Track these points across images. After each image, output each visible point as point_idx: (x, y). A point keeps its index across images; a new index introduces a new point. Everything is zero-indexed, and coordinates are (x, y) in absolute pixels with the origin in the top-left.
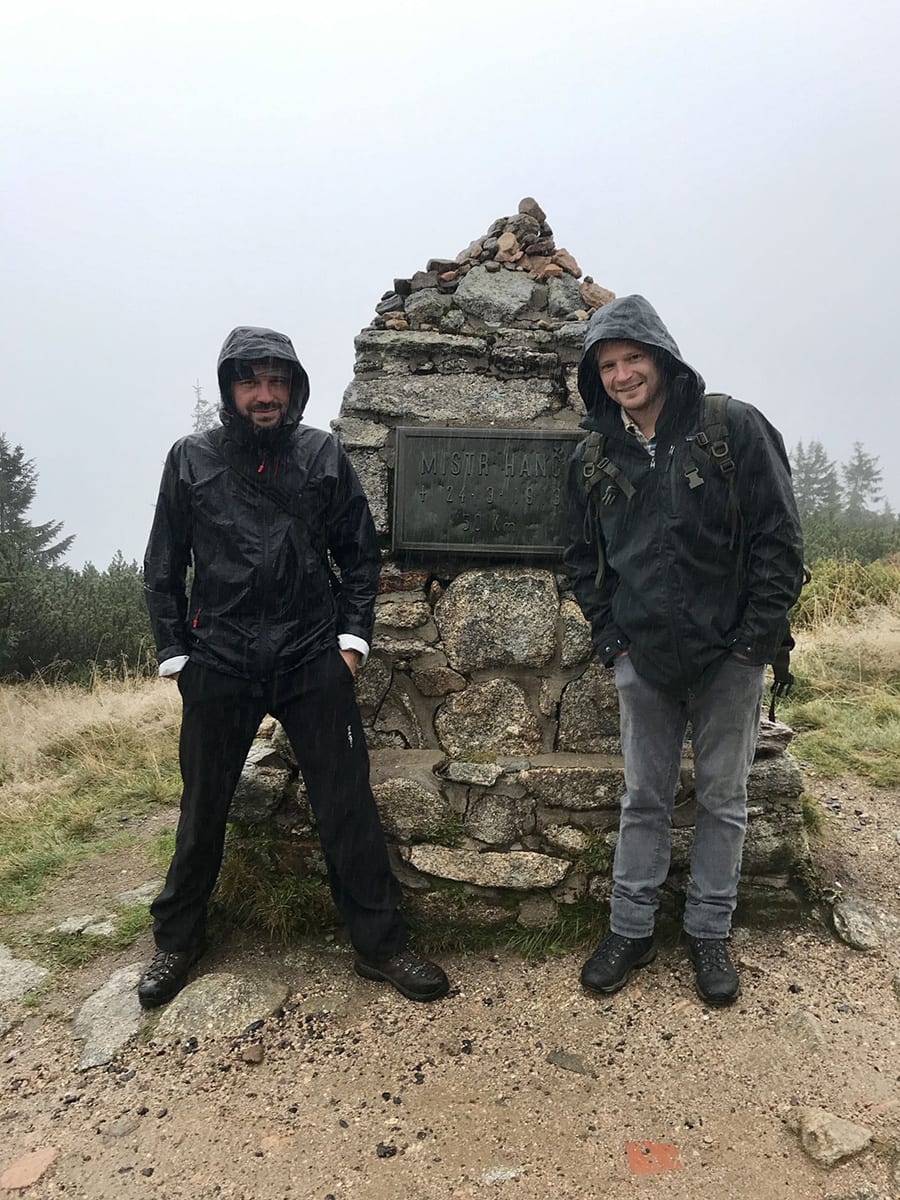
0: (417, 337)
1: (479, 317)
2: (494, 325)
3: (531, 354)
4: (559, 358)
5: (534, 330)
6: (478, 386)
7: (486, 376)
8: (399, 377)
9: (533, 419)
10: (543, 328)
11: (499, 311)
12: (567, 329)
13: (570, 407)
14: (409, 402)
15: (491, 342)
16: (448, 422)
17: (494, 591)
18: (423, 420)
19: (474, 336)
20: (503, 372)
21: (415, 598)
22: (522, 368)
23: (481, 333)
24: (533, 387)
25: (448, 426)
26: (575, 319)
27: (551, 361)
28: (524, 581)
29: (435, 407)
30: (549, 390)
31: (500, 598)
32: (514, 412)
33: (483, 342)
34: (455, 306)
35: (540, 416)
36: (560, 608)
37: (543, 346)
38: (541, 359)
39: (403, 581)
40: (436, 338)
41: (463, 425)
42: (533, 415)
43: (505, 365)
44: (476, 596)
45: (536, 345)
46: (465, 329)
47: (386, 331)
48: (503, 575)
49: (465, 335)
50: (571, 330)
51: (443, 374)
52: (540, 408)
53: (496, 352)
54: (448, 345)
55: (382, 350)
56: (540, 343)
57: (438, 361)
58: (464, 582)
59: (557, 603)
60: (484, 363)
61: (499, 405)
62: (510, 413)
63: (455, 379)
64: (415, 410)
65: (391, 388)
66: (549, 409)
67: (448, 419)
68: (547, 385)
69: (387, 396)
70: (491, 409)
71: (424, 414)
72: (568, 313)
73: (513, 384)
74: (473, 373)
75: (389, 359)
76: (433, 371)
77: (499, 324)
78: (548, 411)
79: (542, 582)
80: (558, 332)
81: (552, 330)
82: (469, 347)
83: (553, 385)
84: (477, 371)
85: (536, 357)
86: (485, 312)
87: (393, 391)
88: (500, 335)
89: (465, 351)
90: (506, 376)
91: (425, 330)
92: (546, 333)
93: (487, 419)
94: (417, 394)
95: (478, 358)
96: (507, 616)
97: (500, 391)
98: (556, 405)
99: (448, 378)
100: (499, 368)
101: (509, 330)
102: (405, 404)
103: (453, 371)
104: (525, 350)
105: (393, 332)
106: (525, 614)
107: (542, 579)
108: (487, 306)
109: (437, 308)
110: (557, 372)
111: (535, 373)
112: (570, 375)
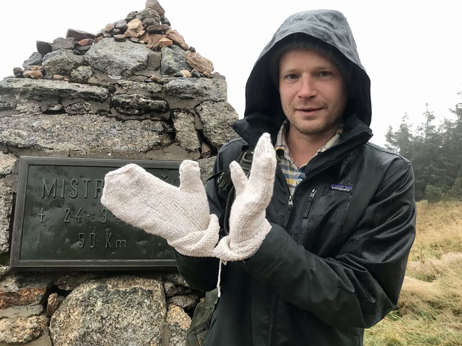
0: (48, 84)
1: (104, 72)
2: (115, 78)
3: (144, 100)
4: (167, 105)
5: (147, 82)
6: (99, 124)
7: (107, 117)
8: (30, 116)
9: (146, 152)
10: (155, 81)
11: (119, 67)
12: (174, 83)
13: (177, 143)
14: (36, 136)
15: (112, 90)
16: (71, 153)
17: (107, 302)
18: (48, 151)
19: (99, 85)
20: (121, 113)
21: (30, 312)
22: (137, 111)
23: (104, 84)
24: (146, 126)
25: (69, 156)
26: (180, 76)
27: (161, 107)
28: (135, 291)
29: (59, 141)
30: (161, 129)
31: (111, 309)
32: (129, 145)
33: (105, 90)
34: (85, 63)
35: (151, 149)
36: (166, 314)
37: (154, 95)
38: (153, 104)
39: (20, 296)
40: (66, 85)
41: (84, 156)
42: (145, 148)
43: (123, 108)
44: (90, 308)
45: (149, 94)
46: (92, 80)
47: (22, 79)
48: (117, 286)
49: (91, 84)
50: (177, 84)
51: (69, 114)
52: (151, 143)
53: (115, 98)
54: (75, 91)
55: (17, 93)
56: (152, 92)
57: (65, 104)
58: (79, 295)
59: (164, 310)
60: (106, 106)
61: (116, 140)
62: (125, 147)
63: (79, 118)
64: (41, 143)
65: (21, 124)
66: (159, 144)
67: (70, 150)
68: (158, 125)
69: (17, 131)
70: (109, 143)
71: (49, 146)
72: (175, 72)
73: (130, 124)
74: (96, 114)
75: (22, 100)
76: (61, 111)
77: (120, 77)
78: (159, 145)
79: (150, 292)
80: (167, 85)
81: (162, 83)
82: (92, 94)
83: (163, 126)
84: (100, 112)
85: (148, 103)
86: (109, 68)
87: (23, 127)
88: (120, 86)
89: (89, 97)
90: (123, 117)
91: (56, 79)
92: (157, 85)
93: (105, 152)
94: (45, 130)
95: (102, 102)
96: (118, 326)
97: (118, 128)
98: (166, 141)
99: (74, 117)
100: (118, 111)
101: (127, 82)
102: (33, 138)
103: (79, 112)
104: (139, 97)
105: (27, 79)
106: (134, 322)
107: (151, 288)
108: (110, 63)
109: (69, 63)
110: (167, 116)
111: (148, 116)
112: (177, 118)
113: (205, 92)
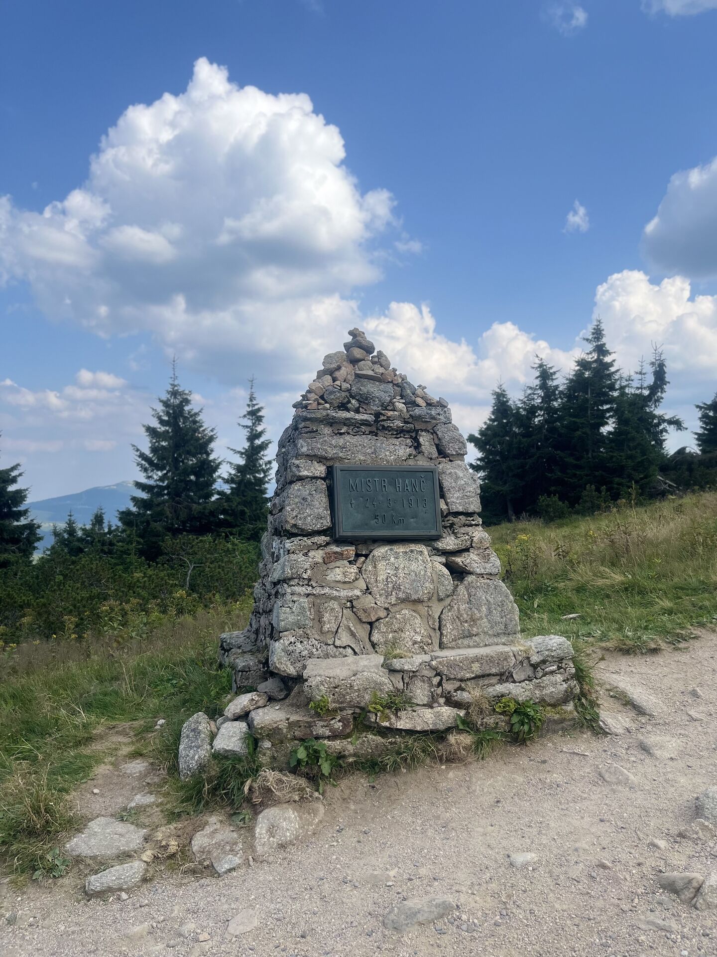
2: (377, 408)
4: (414, 427)
6: (374, 442)
7: (377, 436)
8: (328, 436)
9: (405, 460)
11: (380, 401)
13: (423, 454)
14: (337, 450)
15: (377, 418)
17: (396, 558)
18: (347, 461)
19: (367, 414)
22: (396, 432)
25: (360, 464)
27: (410, 429)
28: (412, 551)
29: (352, 454)
30: (411, 444)
31: (400, 562)
32: (395, 456)
33: (373, 417)
34: (352, 397)
35: (408, 458)
36: (432, 566)
37: (406, 420)
38: (405, 427)
40: (347, 415)
41: (369, 464)
43: (387, 430)
44: (387, 561)
46: (362, 410)
48: (400, 548)
49: (362, 413)
50: (419, 412)
51: (353, 435)
52: (407, 454)
53: (382, 423)
54: (354, 419)
55: (317, 421)
57: (349, 428)
58: (379, 553)
59: (430, 563)
60: (375, 429)
61: (386, 452)
63: (360, 438)
64: (341, 455)
65: (325, 442)
66: (411, 455)
67: (360, 460)
68: (408, 441)
70: (383, 455)
71: (347, 457)
72: (415, 402)
73: (391, 441)
74: (370, 434)
75: (321, 426)
76: (347, 433)
77: (380, 408)
79: (421, 552)
80: (413, 413)
83: (412, 441)
85: (402, 426)
86: (371, 401)
88: (383, 414)
89: (365, 423)
90: (387, 436)
93: (382, 460)
94: (341, 446)
95: (371, 426)
97: (385, 444)
98: (415, 453)
99: (356, 437)
100: (384, 432)
102: (335, 452)
103: (358, 433)
104: (397, 423)
105: (322, 411)
107: (421, 549)
108: (372, 398)
110: (414, 434)
111: (402, 435)
112: (420, 436)
113: (438, 417)
